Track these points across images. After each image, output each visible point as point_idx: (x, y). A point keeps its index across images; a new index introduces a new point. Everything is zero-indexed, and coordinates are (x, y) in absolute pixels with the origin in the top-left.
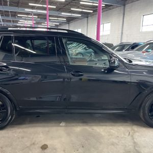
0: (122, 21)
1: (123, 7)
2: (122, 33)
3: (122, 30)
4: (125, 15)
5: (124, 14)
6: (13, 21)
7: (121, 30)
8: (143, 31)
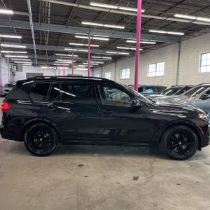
0: (177, 60)
1: (177, 44)
2: (178, 74)
3: (178, 71)
4: (181, 54)
5: (179, 52)
6: (49, 61)
7: (176, 70)
8: (202, 71)
